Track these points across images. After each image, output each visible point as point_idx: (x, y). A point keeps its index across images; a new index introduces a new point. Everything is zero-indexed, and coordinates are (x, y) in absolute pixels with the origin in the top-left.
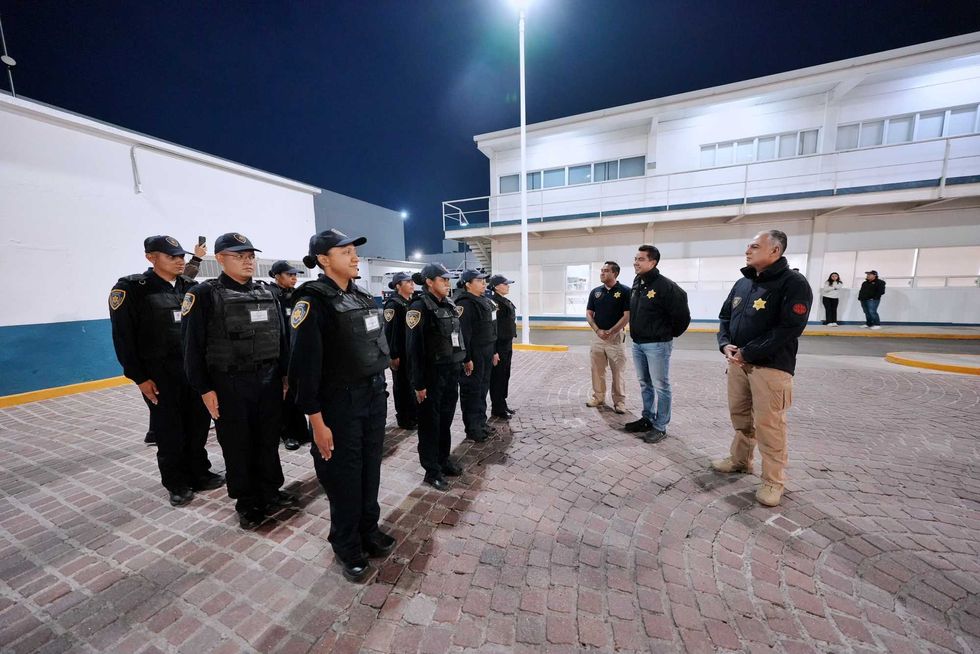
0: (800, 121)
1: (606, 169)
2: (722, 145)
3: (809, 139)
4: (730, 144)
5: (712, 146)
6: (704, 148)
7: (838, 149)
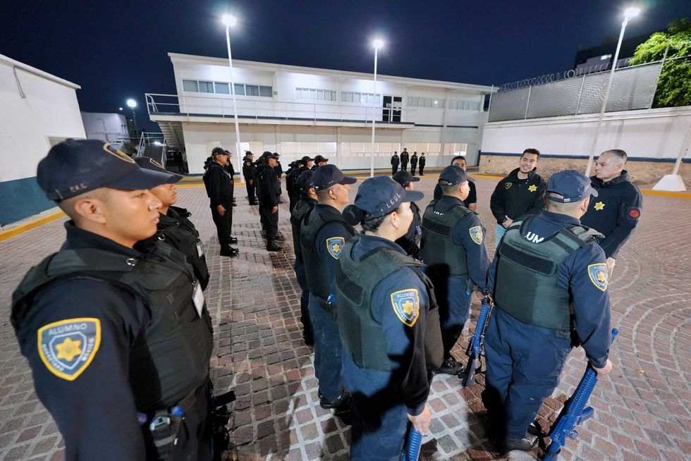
0: (330, 87)
1: (253, 90)
2: (304, 89)
3: (334, 94)
4: (307, 89)
5: (300, 89)
6: (297, 89)
7: (342, 101)
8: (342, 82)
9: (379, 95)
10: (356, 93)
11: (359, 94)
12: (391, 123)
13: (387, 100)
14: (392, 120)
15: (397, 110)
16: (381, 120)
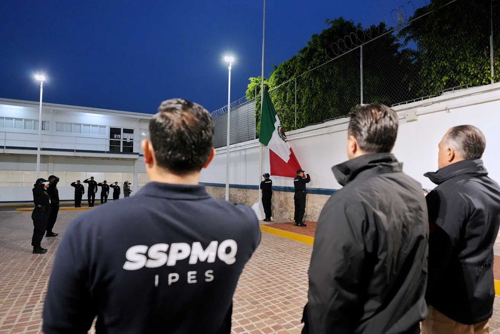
7: (57, 130)
8: (57, 113)
9: (105, 127)
10: (75, 124)
11: (80, 124)
12: (121, 153)
13: (114, 132)
14: (121, 151)
15: (128, 141)
16: (108, 150)
